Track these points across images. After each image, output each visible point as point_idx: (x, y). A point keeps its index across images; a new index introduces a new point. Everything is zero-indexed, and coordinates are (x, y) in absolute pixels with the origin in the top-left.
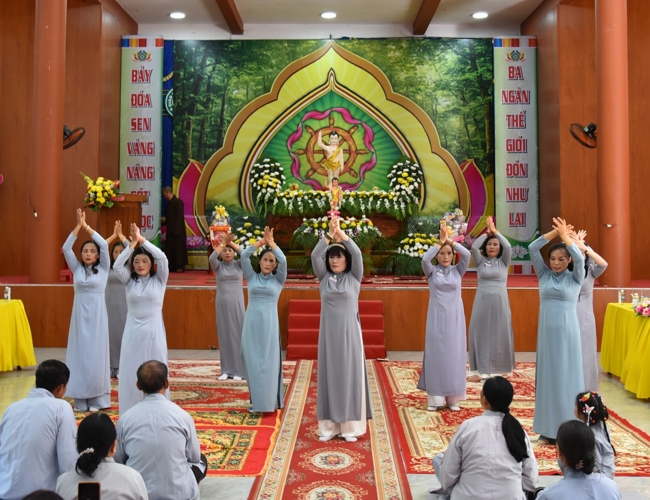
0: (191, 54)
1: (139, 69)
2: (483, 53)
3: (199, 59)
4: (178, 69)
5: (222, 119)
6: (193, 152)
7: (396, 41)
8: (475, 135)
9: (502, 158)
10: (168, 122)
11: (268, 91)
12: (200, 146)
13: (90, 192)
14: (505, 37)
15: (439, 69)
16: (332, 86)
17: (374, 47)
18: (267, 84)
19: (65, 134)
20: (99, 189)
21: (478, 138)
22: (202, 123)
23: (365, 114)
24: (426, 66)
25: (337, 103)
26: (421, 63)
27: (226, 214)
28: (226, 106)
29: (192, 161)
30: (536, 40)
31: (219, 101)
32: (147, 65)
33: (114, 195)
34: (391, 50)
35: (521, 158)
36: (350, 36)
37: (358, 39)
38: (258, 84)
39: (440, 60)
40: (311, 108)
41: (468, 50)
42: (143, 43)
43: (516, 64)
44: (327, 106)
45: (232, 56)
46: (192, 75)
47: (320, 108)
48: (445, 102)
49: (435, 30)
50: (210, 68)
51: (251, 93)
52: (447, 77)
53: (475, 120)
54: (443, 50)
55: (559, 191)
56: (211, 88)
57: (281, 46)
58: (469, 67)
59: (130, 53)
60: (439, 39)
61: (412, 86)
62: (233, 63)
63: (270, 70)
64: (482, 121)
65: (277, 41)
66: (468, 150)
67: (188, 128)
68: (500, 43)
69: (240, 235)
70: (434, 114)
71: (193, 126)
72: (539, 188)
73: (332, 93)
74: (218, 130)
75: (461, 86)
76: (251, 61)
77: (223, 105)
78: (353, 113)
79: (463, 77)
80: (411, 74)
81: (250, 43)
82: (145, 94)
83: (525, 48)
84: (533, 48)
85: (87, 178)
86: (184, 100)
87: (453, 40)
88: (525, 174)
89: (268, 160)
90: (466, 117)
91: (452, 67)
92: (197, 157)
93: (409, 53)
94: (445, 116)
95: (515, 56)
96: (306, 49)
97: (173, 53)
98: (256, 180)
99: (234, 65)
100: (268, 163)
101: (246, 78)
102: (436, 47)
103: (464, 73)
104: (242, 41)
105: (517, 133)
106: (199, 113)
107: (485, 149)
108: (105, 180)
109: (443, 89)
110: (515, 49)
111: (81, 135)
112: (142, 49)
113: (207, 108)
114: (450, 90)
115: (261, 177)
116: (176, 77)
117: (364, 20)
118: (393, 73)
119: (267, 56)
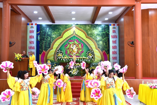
0: (44, 27)
1: (31, 30)
2: (107, 27)
3: (45, 29)
4: (41, 31)
5: (50, 42)
6: (44, 49)
7: (88, 25)
8: (105, 45)
9: (111, 50)
10: (38, 42)
11: (60, 36)
12: (45, 48)
13: (16, 57)
14: (112, 24)
15: (97, 31)
16: (74, 35)
17: (84, 26)
18: (60, 34)
19: (10, 43)
20: (18, 56)
21: (106, 46)
22: (46, 43)
23: (81, 41)
24: (95, 30)
25: (75, 38)
26: (93, 30)
27: (50, 62)
28: (51, 39)
29: (44, 51)
30: (119, 24)
31: (50, 38)
32: (33, 29)
33: (22, 58)
34: (87, 27)
35: (115, 50)
36: (78, 24)
37: (80, 24)
38: (58, 34)
39: (98, 29)
40: (70, 39)
41: (104, 27)
42: (32, 24)
44: (73, 39)
45: (53, 28)
46: (44, 32)
47: (72, 39)
48: (99, 38)
49: (97, 23)
50: (48, 31)
51: (57, 36)
52: (99, 33)
53: (105, 42)
54: (98, 27)
55: (124, 57)
56: (48, 35)
58: (104, 31)
59: (29, 26)
60: (97, 24)
61: (91, 35)
62: (53, 29)
63: (61, 31)
64: (107, 42)
65: (62, 25)
66: (104, 49)
67: (43, 43)
68: (111, 25)
69: (54, 67)
70: (96, 41)
71: (44, 43)
72: (119, 56)
73: (74, 36)
74: (50, 44)
75: (102, 35)
76: (57, 29)
77: (51, 38)
78: (79, 41)
79: (103, 33)
80: (91, 32)
81: (56, 25)
82: (33, 36)
83: (116, 26)
84: (118, 26)
85: (15, 54)
86: (42, 37)
87: (100, 25)
88: (116, 54)
89: (60, 50)
90: (103, 41)
91: (100, 30)
92: (45, 50)
93: (91, 28)
94: (99, 41)
95: (114, 28)
96: (69, 26)
97: (39, 27)
98: (57, 55)
99: (53, 30)
100: (60, 51)
101: (56, 33)
102: (97, 26)
103: (103, 32)
104: (55, 25)
105: (114, 45)
106: (45, 40)
107: (107, 49)
108: (19, 54)
109: (98, 35)
110: (114, 26)
111: (15, 43)
112: (32, 26)
113: (47, 39)
114: (100, 36)
115: (58, 54)
116: (40, 32)
117: (81, 20)
118: (88, 32)
119: (60, 28)
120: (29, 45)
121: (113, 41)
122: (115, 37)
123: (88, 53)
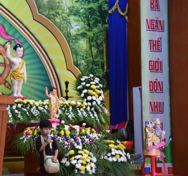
8: (96, 56)
23: (16, 31)
35: (159, 77)
48: (76, 26)
53: (97, 43)
61: (52, 9)
70: (68, 36)
72: (171, 102)
75: (87, 13)
78: (7, 29)
79: (89, 6)
88: (161, 90)
90: (90, 40)
94: (76, 38)
105: (156, 56)
107: (104, 70)
109: (75, 15)
114: (80, 16)
121: (150, 41)
122: (157, 26)
123: (83, 84)
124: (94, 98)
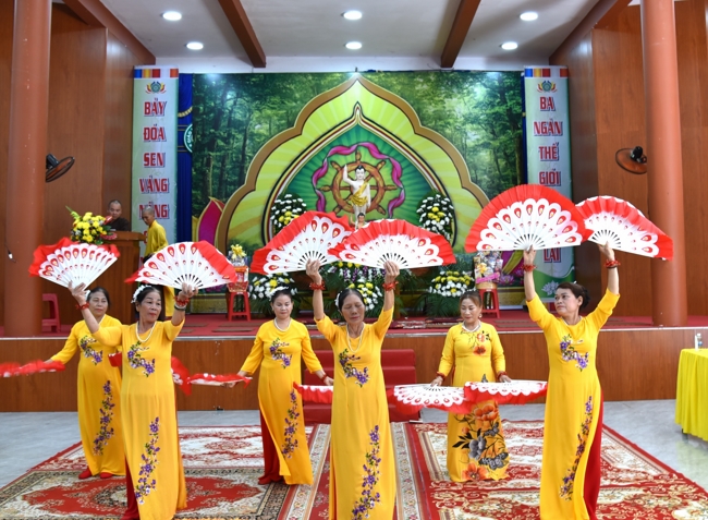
0: (211, 88)
1: (152, 101)
2: (516, 84)
3: (220, 95)
4: (198, 103)
5: (244, 155)
6: (214, 190)
7: (424, 74)
10: (184, 159)
11: (291, 126)
12: (220, 184)
13: (75, 229)
14: (536, 68)
15: (468, 103)
16: (358, 120)
17: (402, 80)
18: (290, 118)
19: (49, 163)
20: (86, 226)
21: (508, 172)
22: (222, 160)
23: (392, 149)
24: (455, 100)
25: (363, 138)
26: (449, 96)
27: (244, 254)
28: (248, 142)
29: (212, 199)
30: (567, 70)
31: (240, 136)
32: (161, 97)
33: (105, 233)
34: (419, 83)
36: (376, 69)
37: (385, 72)
38: (281, 118)
39: (469, 93)
40: (337, 143)
41: (497, 83)
42: (156, 73)
43: (548, 95)
44: (354, 141)
45: (254, 89)
46: (212, 110)
47: (346, 143)
48: (474, 136)
49: (462, 63)
50: (231, 102)
51: (274, 128)
52: (476, 111)
53: (505, 154)
54: (471, 83)
56: (232, 123)
57: (305, 80)
58: (498, 100)
59: (142, 84)
60: (468, 72)
61: (440, 119)
62: (255, 97)
63: (294, 104)
64: (512, 155)
65: (300, 74)
66: (499, 185)
67: (208, 164)
68: (530, 73)
70: (464, 149)
71: (213, 163)
73: (358, 127)
74: (240, 167)
75: (491, 119)
76: (273, 94)
77: (245, 140)
78: (380, 148)
79: (493, 111)
80: (439, 107)
81: (272, 76)
82: (158, 127)
83: (556, 79)
84: (565, 79)
85: (74, 213)
86: (203, 135)
87: (481, 74)
89: (290, 196)
90: (496, 151)
91: (482, 99)
92: (218, 195)
93: (438, 86)
94: (475, 150)
95: (546, 87)
96: (331, 82)
97: (189, 88)
98: (277, 217)
99: (256, 99)
100: (290, 199)
101: (269, 112)
102: (465, 80)
103: (493, 106)
104: (264, 74)
106: (220, 149)
107: (516, 184)
108: (94, 216)
109: (472, 123)
110: (547, 79)
111: (73, 162)
112: (156, 80)
113: (228, 143)
114: (479, 124)
115: (282, 214)
116: (195, 111)
117: (392, 53)
118: (421, 106)
119: (290, 89)
120: (140, 172)
121: (541, 148)
122: (552, 129)
123: (424, 206)
124: (434, 222)
